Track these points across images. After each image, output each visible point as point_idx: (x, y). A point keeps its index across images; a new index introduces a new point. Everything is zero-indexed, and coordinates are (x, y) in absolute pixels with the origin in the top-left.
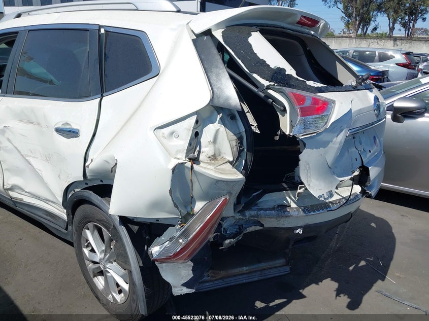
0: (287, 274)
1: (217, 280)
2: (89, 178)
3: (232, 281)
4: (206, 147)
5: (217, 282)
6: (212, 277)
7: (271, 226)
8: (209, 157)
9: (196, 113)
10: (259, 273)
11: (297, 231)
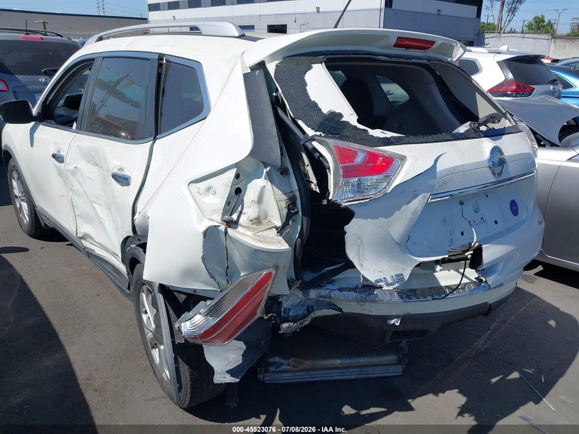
0: (399, 375)
1: (299, 371)
2: (139, 233)
3: (319, 376)
4: (249, 207)
5: (299, 374)
6: (294, 366)
7: (353, 312)
8: (251, 220)
9: (236, 165)
10: (357, 370)
11: (392, 322)
